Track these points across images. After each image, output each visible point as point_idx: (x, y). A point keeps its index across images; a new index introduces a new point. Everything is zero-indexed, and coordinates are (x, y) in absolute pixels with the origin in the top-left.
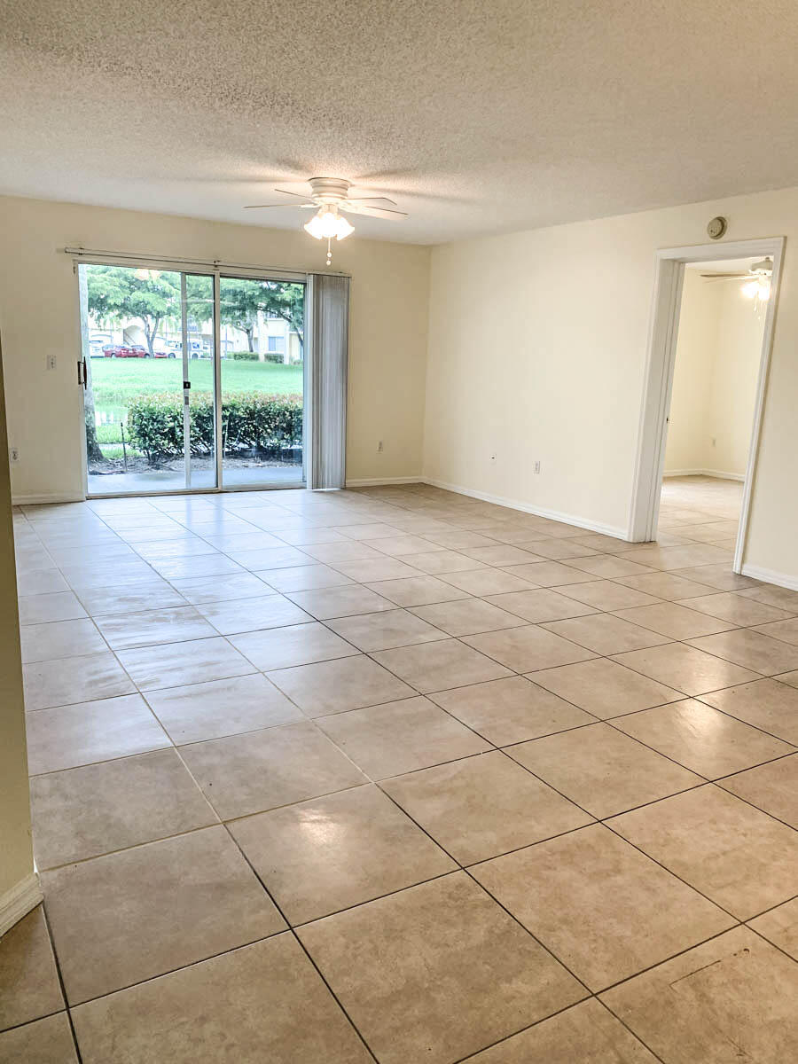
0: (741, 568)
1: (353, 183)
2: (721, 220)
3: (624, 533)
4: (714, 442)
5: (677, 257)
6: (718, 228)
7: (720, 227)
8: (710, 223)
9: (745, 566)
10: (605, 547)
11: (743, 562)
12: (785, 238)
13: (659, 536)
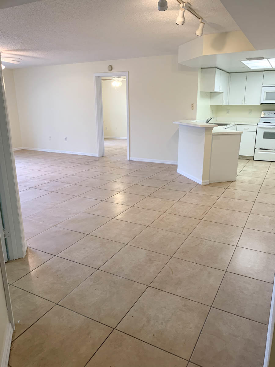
0: (129, 158)
1: (3, 52)
2: (111, 66)
3: (97, 155)
4: (106, 128)
5: (99, 76)
6: (110, 68)
7: (111, 68)
8: (108, 67)
9: (130, 158)
10: (94, 159)
11: (130, 157)
12: (128, 72)
13: (105, 155)
